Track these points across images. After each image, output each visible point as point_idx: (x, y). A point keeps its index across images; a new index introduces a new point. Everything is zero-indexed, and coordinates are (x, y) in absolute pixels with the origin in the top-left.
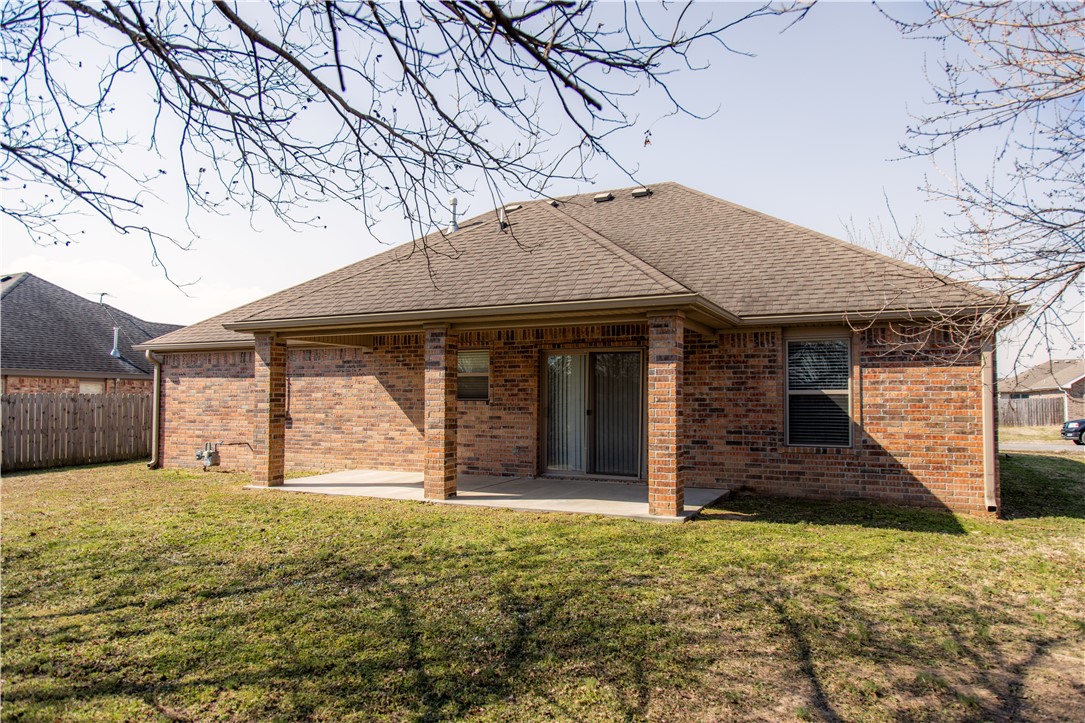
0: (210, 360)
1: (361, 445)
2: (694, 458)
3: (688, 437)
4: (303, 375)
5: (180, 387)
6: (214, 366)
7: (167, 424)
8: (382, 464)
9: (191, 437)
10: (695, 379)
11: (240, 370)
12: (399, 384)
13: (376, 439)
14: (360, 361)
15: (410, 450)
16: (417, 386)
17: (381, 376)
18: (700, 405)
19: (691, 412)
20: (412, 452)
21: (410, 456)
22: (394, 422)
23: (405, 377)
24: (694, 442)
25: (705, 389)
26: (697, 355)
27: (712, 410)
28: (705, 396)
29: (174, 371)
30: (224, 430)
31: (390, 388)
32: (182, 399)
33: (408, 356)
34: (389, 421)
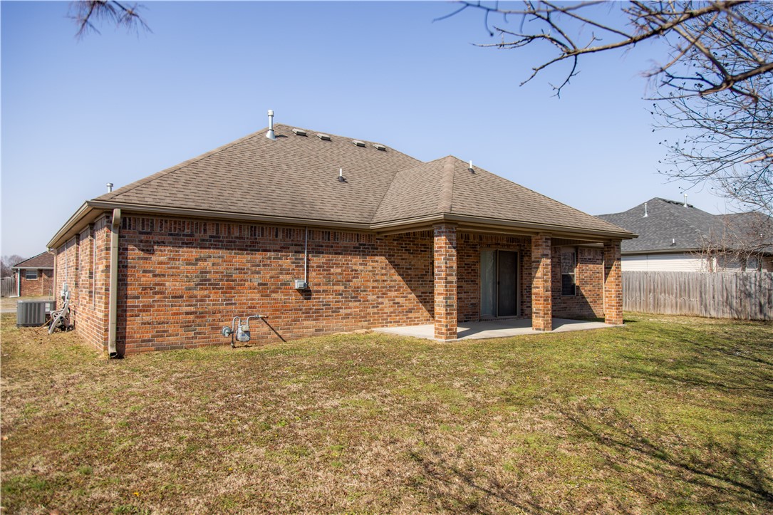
0: (205, 230)
1: (375, 310)
4: (323, 253)
5: (154, 258)
6: (211, 237)
7: (130, 302)
8: (391, 322)
9: (174, 314)
11: (249, 244)
12: (402, 263)
13: (386, 305)
14: (373, 245)
15: (410, 311)
16: (414, 265)
17: (390, 257)
20: (411, 312)
21: (410, 315)
22: (399, 290)
23: (406, 259)
29: (143, 237)
30: (227, 304)
31: (396, 266)
32: (157, 271)
33: (409, 244)
34: (396, 291)
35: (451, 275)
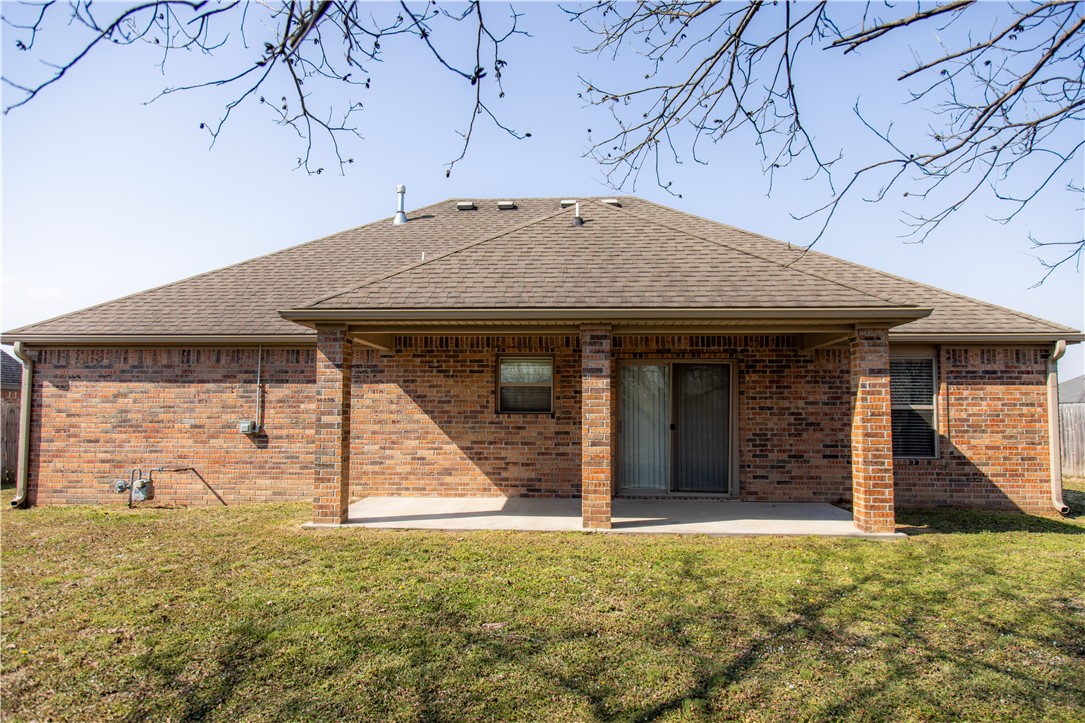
0: (126, 359)
1: (377, 468)
2: (790, 472)
3: (784, 451)
4: (287, 381)
5: (69, 395)
6: (134, 367)
8: (407, 489)
9: (89, 462)
10: (790, 393)
11: (180, 374)
12: (432, 394)
13: (398, 459)
14: (375, 366)
15: (448, 472)
16: (458, 396)
17: (407, 384)
18: (795, 419)
19: (787, 427)
20: (450, 474)
21: (448, 479)
22: (425, 438)
23: (441, 386)
24: (790, 457)
25: (801, 403)
26: (792, 369)
27: (808, 424)
28: (800, 411)
29: (59, 372)
30: (151, 452)
31: (420, 399)
32: (73, 411)
33: (445, 361)
34: (418, 438)
35: (331, 413)
